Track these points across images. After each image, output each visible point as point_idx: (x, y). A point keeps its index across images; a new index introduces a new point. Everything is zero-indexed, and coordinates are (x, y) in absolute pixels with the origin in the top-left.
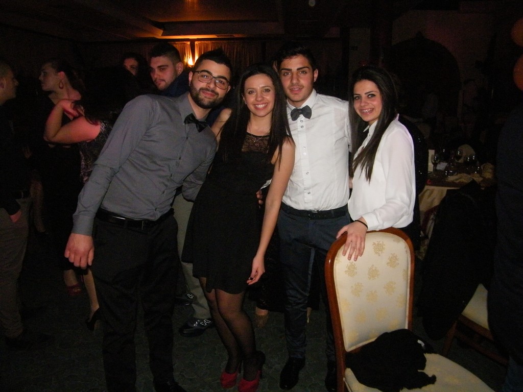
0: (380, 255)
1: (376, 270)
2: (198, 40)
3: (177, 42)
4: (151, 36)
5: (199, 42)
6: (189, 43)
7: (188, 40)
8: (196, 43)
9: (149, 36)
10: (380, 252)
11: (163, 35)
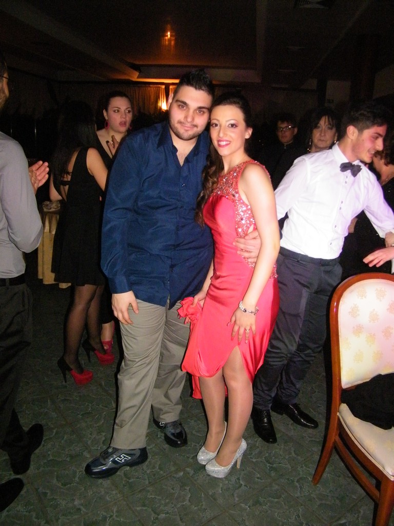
0: (381, 301)
1: (376, 314)
2: (173, 84)
3: (151, 86)
4: (127, 77)
5: (174, 87)
6: (163, 87)
7: (163, 84)
8: (171, 87)
9: (124, 78)
10: (382, 298)
11: (138, 77)
